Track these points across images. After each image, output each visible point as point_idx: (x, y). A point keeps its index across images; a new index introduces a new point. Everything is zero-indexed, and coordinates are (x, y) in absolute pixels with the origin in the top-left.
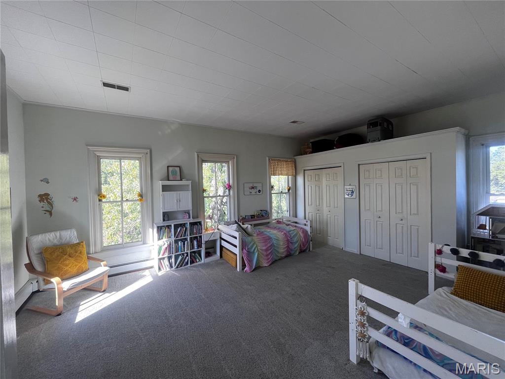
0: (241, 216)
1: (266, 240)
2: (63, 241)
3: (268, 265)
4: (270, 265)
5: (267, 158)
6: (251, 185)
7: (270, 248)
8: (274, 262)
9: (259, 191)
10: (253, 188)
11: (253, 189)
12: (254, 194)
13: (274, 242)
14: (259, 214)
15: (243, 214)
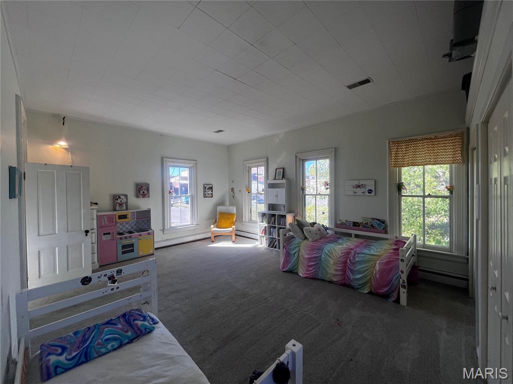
0: (340, 220)
1: (314, 249)
2: (229, 212)
3: (304, 276)
4: (305, 278)
5: (387, 142)
6: (357, 183)
7: (313, 259)
8: (314, 278)
9: (370, 191)
10: (359, 186)
11: (359, 189)
12: (362, 194)
13: (323, 256)
14: (367, 223)
15: (343, 218)
